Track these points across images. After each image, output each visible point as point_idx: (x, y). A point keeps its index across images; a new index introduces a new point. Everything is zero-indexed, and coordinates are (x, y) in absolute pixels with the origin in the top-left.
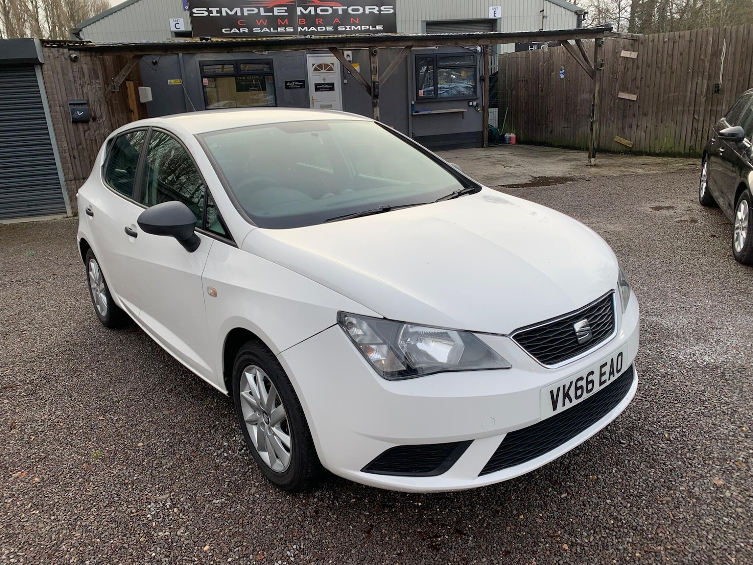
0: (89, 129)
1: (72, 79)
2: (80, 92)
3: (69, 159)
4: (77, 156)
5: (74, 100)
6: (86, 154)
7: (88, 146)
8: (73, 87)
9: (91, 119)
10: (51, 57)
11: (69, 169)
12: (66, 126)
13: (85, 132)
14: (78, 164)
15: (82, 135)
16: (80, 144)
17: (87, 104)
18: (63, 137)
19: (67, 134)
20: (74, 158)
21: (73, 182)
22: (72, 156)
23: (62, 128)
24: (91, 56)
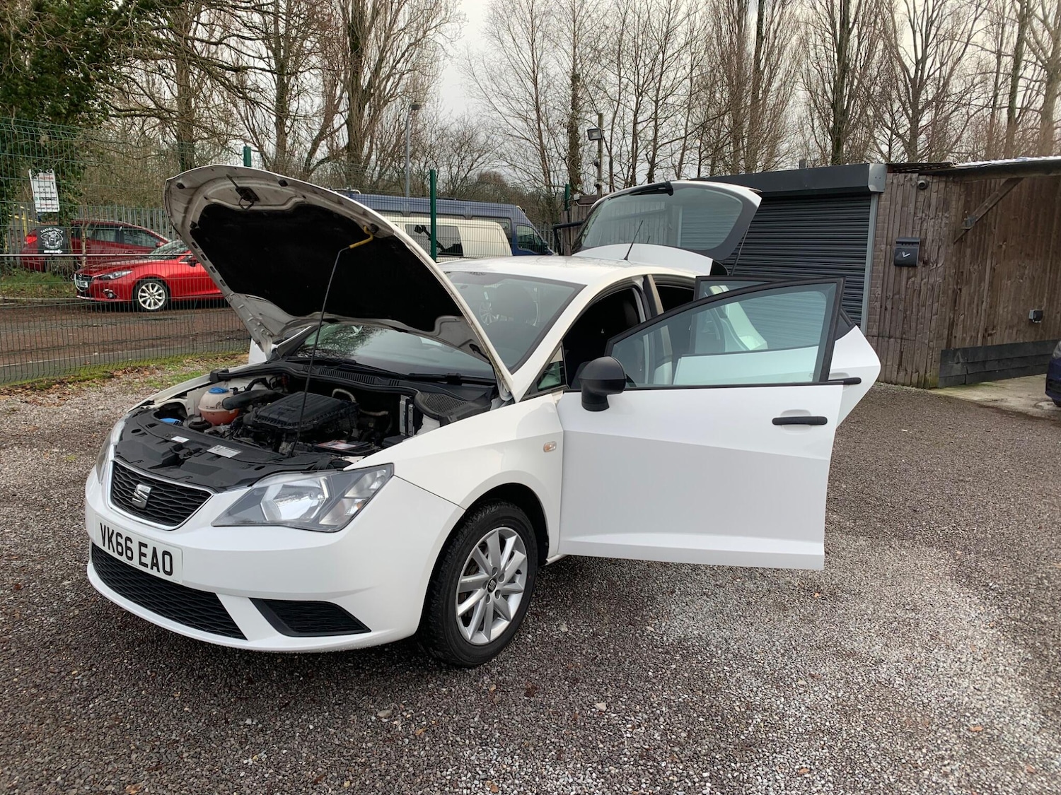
0: (915, 276)
1: (912, 211)
2: (918, 227)
3: (878, 310)
4: (889, 307)
5: (908, 238)
6: (901, 307)
7: (908, 297)
8: (911, 222)
9: (922, 263)
10: (894, 185)
11: (875, 322)
12: (887, 269)
13: (909, 278)
14: (888, 316)
15: (904, 283)
16: (899, 293)
17: (922, 244)
18: (880, 282)
19: (886, 279)
20: (886, 309)
21: (875, 338)
22: (884, 307)
23: (882, 271)
24: (946, 182)
